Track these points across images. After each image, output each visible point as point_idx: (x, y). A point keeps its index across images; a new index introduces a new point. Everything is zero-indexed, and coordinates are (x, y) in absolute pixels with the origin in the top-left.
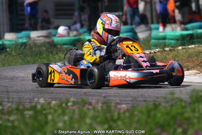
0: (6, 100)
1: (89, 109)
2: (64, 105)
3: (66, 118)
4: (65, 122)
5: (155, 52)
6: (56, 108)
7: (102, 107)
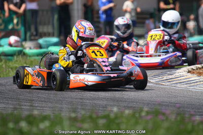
0: (79, 107)
1: (162, 120)
2: (137, 115)
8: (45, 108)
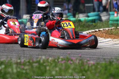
1: (71, 64)
2: (56, 60)
3: (57, 69)
4: (56, 71)
5: (111, 29)
6: (52, 62)
7: (79, 62)
8: (2, 56)
